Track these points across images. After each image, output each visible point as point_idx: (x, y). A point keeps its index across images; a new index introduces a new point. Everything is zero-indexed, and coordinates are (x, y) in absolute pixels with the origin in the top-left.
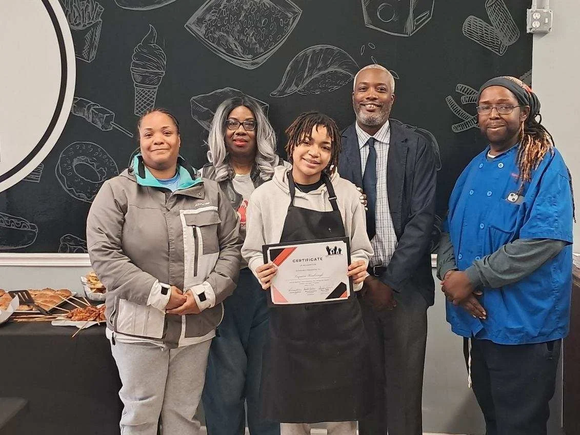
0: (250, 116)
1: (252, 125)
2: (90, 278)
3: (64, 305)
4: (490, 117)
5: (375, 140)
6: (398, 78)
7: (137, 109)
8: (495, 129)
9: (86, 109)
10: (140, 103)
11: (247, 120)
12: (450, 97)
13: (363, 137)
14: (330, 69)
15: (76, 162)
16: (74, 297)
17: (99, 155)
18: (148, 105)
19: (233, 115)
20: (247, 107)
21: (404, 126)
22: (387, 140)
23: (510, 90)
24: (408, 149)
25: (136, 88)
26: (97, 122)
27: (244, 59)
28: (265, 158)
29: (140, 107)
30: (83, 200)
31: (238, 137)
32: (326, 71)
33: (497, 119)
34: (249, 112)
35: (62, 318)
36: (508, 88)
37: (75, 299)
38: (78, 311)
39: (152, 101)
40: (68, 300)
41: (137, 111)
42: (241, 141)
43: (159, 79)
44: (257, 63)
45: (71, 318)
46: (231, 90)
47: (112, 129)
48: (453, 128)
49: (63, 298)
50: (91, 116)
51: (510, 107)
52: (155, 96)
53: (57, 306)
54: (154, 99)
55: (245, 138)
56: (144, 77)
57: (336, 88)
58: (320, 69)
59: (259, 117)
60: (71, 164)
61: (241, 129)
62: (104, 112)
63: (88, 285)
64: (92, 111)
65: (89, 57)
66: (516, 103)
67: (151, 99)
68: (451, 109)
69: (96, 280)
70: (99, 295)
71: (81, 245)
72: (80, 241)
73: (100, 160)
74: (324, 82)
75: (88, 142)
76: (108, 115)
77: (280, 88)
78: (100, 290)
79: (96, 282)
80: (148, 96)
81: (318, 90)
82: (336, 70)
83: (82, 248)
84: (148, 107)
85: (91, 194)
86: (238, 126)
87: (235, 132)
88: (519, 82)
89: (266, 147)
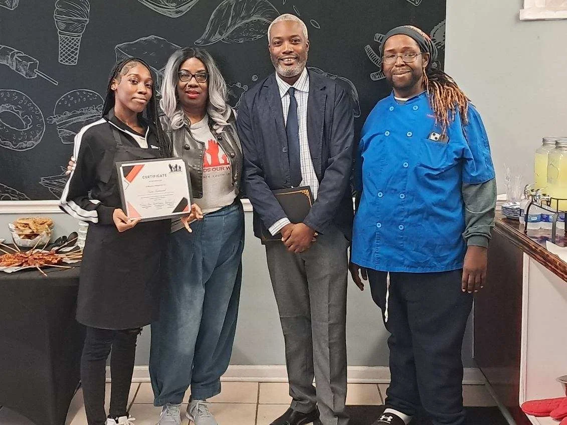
0: (203, 68)
1: (204, 76)
2: (18, 225)
4: (396, 64)
6: (319, 28)
7: (61, 57)
8: (401, 76)
9: (9, 57)
10: (64, 51)
11: (199, 72)
12: (368, 46)
13: (283, 87)
14: (254, 18)
15: (0, 110)
16: (2, 243)
17: (24, 102)
18: (73, 52)
19: (184, 67)
20: (198, 58)
22: (306, 89)
23: (413, 39)
24: (327, 96)
25: (59, 35)
26: (21, 70)
27: (168, 7)
28: (216, 109)
29: (64, 55)
30: (9, 148)
31: (191, 89)
32: (250, 20)
33: (403, 65)
34: (200, 63)
36: (411, 37)
37: (4, 245)
38: (7, 257)
39: (76, 49)
41: (62, 59)
42: (193, 93)
43: (83, 27)
44: (181, 12)
46: (155, 38)
47: (36, 76)
48: (371, 77)
50: (14, 64)
51: (413, 54)
52: (79, 44)
54: (78, 46)
55: (197, 90)
56: (68, 25)
57: (258, 37)
58: (243, 18)
59: (211, 68)
61: (193, 82)
62: (28, 60)
63: (15, 232)
64: (16, 59)
65: (11, 4)
66: (418, 51)
67: (75, 47)
68: (370, 58)
69: (23, 226)
70: (28, 241)
71: (8, 193)
72: (6, 188)
73: (25, 108)
74: (248, 31)
75: (12, 90)
76: (32, 63)
77: (204, 36)
78: (28, 237)
79: (24, 228)
80: (72, 44)
81: (242, 39)
82: (258, 19)
83: (9, 195)
84: (73, 55)
85: (17, 142)
86: (190, 78)
87: (187, 84)
88: (419, 31)
89: (218, 99)
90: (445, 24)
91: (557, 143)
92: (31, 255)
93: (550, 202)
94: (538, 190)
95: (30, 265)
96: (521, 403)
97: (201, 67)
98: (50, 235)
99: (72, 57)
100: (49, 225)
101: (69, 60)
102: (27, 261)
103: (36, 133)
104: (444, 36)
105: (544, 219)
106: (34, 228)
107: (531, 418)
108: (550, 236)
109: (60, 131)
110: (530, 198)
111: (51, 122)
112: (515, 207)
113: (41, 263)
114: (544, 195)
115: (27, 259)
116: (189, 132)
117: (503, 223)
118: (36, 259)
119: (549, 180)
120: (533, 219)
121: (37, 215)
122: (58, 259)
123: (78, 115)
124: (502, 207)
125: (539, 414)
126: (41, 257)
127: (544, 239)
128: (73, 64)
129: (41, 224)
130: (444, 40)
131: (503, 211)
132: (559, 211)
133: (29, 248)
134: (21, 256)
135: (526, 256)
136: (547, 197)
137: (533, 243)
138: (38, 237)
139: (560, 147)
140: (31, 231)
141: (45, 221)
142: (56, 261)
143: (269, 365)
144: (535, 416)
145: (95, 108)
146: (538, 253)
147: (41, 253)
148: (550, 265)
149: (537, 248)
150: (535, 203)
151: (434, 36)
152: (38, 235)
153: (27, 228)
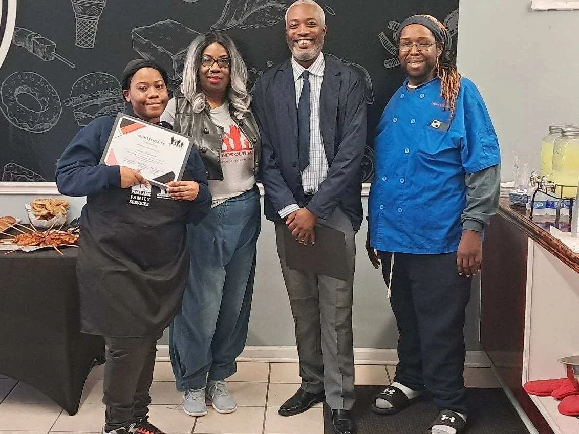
0: (225, 54)
1: (226, 62)
2: (34, 206)
3: (10, 231)
5: (309, 73)
6: (334, 14)
7: (78, 40)
9: (27, 39)
10: (81, 34)
11: (221, 57)
12: (382, 34)
13: (298, 69)
14: (269, 4)
15: (17, 92)
16: (19, 223)
17: (41, 84)
18: (89, 35)
19: (207, 52)
20: (220, 43)
21: (339, 61)
22: (321, 73)
23: (428, 28)
24: (341, 82)
25: (77, 18)
26: (38, 52)
28: (238, 95)
29: (80, 38)
30: (25, 129)
31: (213, 75)
32: (265, 6)
34: (222, 48)
35: (9, 243)
36: (427, 27)
37: (21, 225)
38: (25, 236)
39: (93, 32)
40: (14, 226)
41: (78, 42)
42: (215, 78)
43: (100, 10)
45: (17, 242)
46: (172, 23)
47: (53, 59)
48: (385, 64)
49: (9, 225)
50: (32, 46)
51: (428, 44)
52: (96, 27)
53: (4, 232)
54: (95, 30)
55: (219, 75)
56: (85, 8)
57: (274, 23)
58: (259, 4)
59: (233, 53)
60: (13, 94)
61: (215, 67)
62: (46, 42)
63: (32, 212)
64: (33, 41)
66: (433, 40)
67: (92, 30)
68: (384, 45)
69: (40, 207)
70: (44, 222)
71: (24, 174)
72: (23, 170)
73: (41, 90)
74: (263, 16)
75: (29, 72)
76: (49, 45)
77: (220, 21)
78: (45, 217)
79: (40, 209)
80: (89, 27)
81: (257, 25)
82: (275, 5)
83: (26, 177)
84: (89, 38)
85: (34, 123)
86: (212, 63)
87: (209, 69)
88: (435, 20)
89: (239, 85)
90: (458, 12)
91: (563, 131)
92: (48, 235)
93: (555, 188)
94: (543, 176)
95: (47, 245)
96: (524, 383)
97: (223, 52)
98: (65, 216)
99: (89, 40)
100: (65, 207)
101: (86, 43)
102: (44, 241)
103: (52, 115)
104: (457, 25)
105: (550, 205)
106: (51, 209)
107: (534, 398)
108: (554, 222)
109: (76, 114)
110: (537, 184)
111: (68, 104)
112: (522, 194)
113: (58, 243)
114: (550, 182)
115: (44, 239)
116: (209, 116)
117: (510, 210)
118: (53, 239)
119: (554, 167)
120: (538, 206)
121: (54, 196)
122: (75, 239)
123: (94, 98)
124: (510, 194)
125: (541, 394)
126: (58, 237)
127: (548, 225)
128: (89, 47)
129: (58, 205)
130: (457, 29)
131: (511, 197)
132: (563, 198)
133: (46, 229)
134: (38, 236)
135: (531, 241)
136: (553, 184)
137: (538, 229)
138: (54, 218)
139: (566, 135)
140: (46, 212)
141: (61, 202)
142: (73, 241)
143: (280, 346)
144: (537, 396)
145: (111, 91)
146: (541, 237)
147: (57, 233)
148: (553, 249)
149: (541, 233)
150: (541, 190)
151: (447, 25)
152: (55, 216)
153: (44, 209)
